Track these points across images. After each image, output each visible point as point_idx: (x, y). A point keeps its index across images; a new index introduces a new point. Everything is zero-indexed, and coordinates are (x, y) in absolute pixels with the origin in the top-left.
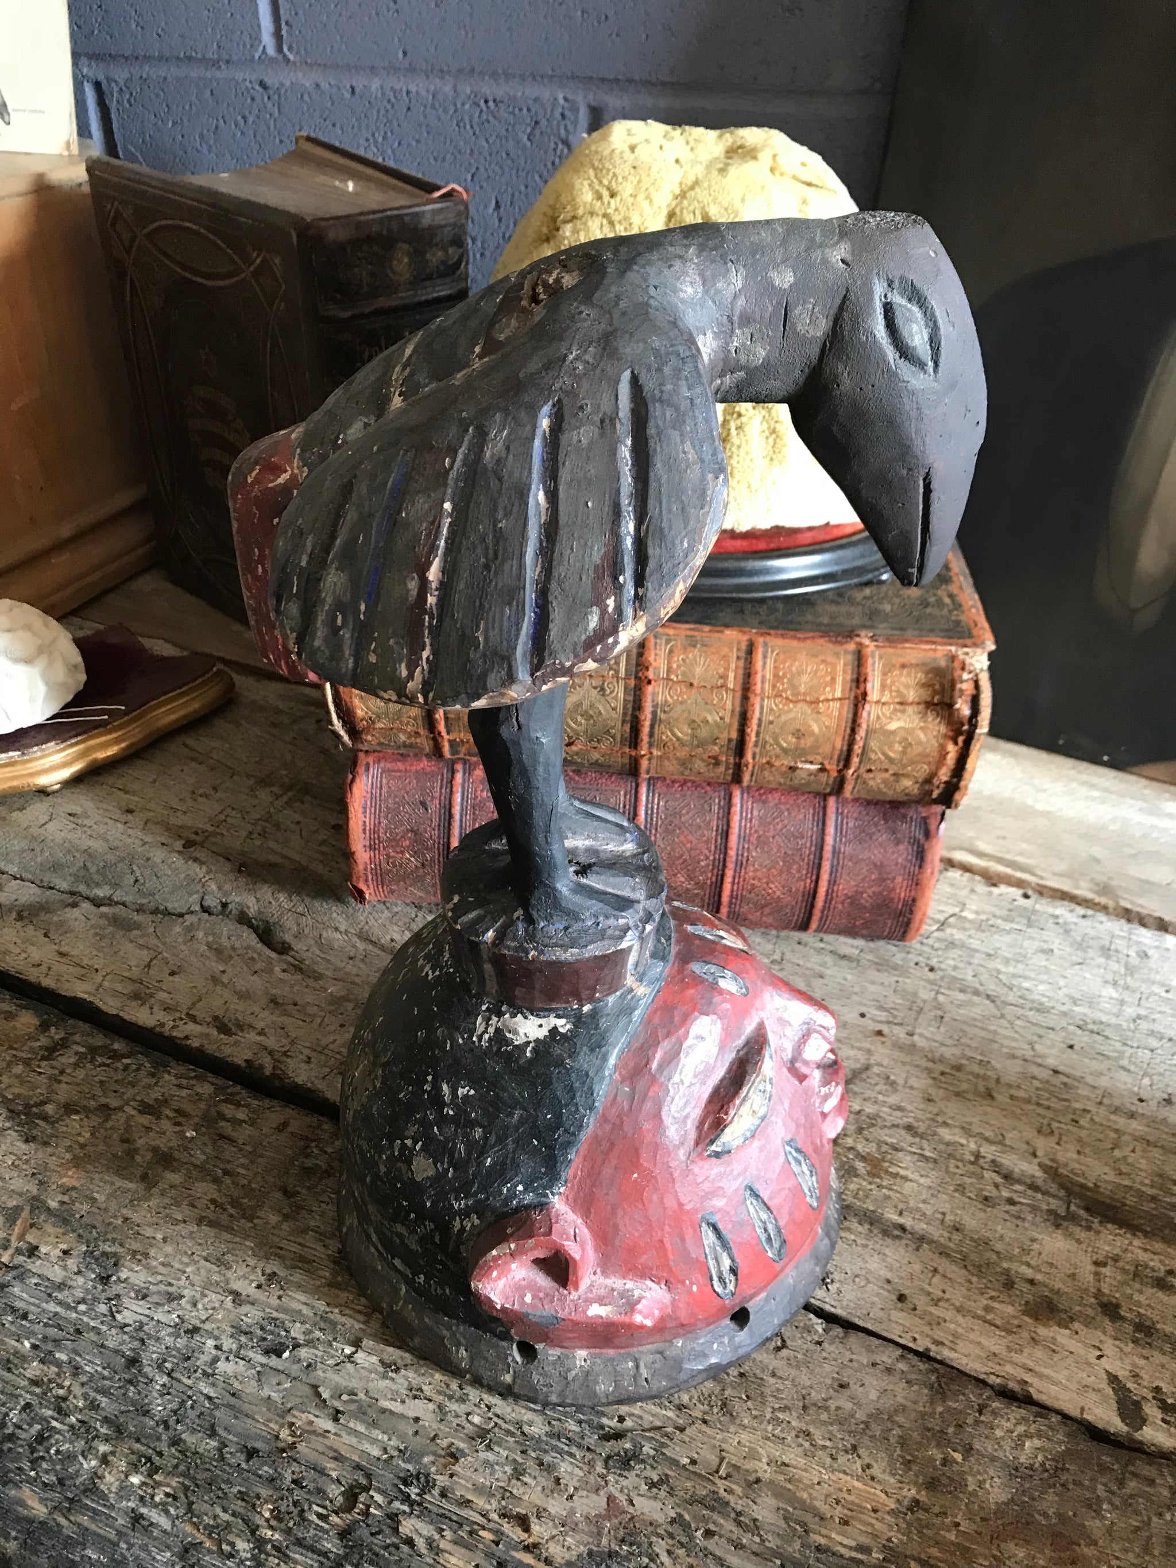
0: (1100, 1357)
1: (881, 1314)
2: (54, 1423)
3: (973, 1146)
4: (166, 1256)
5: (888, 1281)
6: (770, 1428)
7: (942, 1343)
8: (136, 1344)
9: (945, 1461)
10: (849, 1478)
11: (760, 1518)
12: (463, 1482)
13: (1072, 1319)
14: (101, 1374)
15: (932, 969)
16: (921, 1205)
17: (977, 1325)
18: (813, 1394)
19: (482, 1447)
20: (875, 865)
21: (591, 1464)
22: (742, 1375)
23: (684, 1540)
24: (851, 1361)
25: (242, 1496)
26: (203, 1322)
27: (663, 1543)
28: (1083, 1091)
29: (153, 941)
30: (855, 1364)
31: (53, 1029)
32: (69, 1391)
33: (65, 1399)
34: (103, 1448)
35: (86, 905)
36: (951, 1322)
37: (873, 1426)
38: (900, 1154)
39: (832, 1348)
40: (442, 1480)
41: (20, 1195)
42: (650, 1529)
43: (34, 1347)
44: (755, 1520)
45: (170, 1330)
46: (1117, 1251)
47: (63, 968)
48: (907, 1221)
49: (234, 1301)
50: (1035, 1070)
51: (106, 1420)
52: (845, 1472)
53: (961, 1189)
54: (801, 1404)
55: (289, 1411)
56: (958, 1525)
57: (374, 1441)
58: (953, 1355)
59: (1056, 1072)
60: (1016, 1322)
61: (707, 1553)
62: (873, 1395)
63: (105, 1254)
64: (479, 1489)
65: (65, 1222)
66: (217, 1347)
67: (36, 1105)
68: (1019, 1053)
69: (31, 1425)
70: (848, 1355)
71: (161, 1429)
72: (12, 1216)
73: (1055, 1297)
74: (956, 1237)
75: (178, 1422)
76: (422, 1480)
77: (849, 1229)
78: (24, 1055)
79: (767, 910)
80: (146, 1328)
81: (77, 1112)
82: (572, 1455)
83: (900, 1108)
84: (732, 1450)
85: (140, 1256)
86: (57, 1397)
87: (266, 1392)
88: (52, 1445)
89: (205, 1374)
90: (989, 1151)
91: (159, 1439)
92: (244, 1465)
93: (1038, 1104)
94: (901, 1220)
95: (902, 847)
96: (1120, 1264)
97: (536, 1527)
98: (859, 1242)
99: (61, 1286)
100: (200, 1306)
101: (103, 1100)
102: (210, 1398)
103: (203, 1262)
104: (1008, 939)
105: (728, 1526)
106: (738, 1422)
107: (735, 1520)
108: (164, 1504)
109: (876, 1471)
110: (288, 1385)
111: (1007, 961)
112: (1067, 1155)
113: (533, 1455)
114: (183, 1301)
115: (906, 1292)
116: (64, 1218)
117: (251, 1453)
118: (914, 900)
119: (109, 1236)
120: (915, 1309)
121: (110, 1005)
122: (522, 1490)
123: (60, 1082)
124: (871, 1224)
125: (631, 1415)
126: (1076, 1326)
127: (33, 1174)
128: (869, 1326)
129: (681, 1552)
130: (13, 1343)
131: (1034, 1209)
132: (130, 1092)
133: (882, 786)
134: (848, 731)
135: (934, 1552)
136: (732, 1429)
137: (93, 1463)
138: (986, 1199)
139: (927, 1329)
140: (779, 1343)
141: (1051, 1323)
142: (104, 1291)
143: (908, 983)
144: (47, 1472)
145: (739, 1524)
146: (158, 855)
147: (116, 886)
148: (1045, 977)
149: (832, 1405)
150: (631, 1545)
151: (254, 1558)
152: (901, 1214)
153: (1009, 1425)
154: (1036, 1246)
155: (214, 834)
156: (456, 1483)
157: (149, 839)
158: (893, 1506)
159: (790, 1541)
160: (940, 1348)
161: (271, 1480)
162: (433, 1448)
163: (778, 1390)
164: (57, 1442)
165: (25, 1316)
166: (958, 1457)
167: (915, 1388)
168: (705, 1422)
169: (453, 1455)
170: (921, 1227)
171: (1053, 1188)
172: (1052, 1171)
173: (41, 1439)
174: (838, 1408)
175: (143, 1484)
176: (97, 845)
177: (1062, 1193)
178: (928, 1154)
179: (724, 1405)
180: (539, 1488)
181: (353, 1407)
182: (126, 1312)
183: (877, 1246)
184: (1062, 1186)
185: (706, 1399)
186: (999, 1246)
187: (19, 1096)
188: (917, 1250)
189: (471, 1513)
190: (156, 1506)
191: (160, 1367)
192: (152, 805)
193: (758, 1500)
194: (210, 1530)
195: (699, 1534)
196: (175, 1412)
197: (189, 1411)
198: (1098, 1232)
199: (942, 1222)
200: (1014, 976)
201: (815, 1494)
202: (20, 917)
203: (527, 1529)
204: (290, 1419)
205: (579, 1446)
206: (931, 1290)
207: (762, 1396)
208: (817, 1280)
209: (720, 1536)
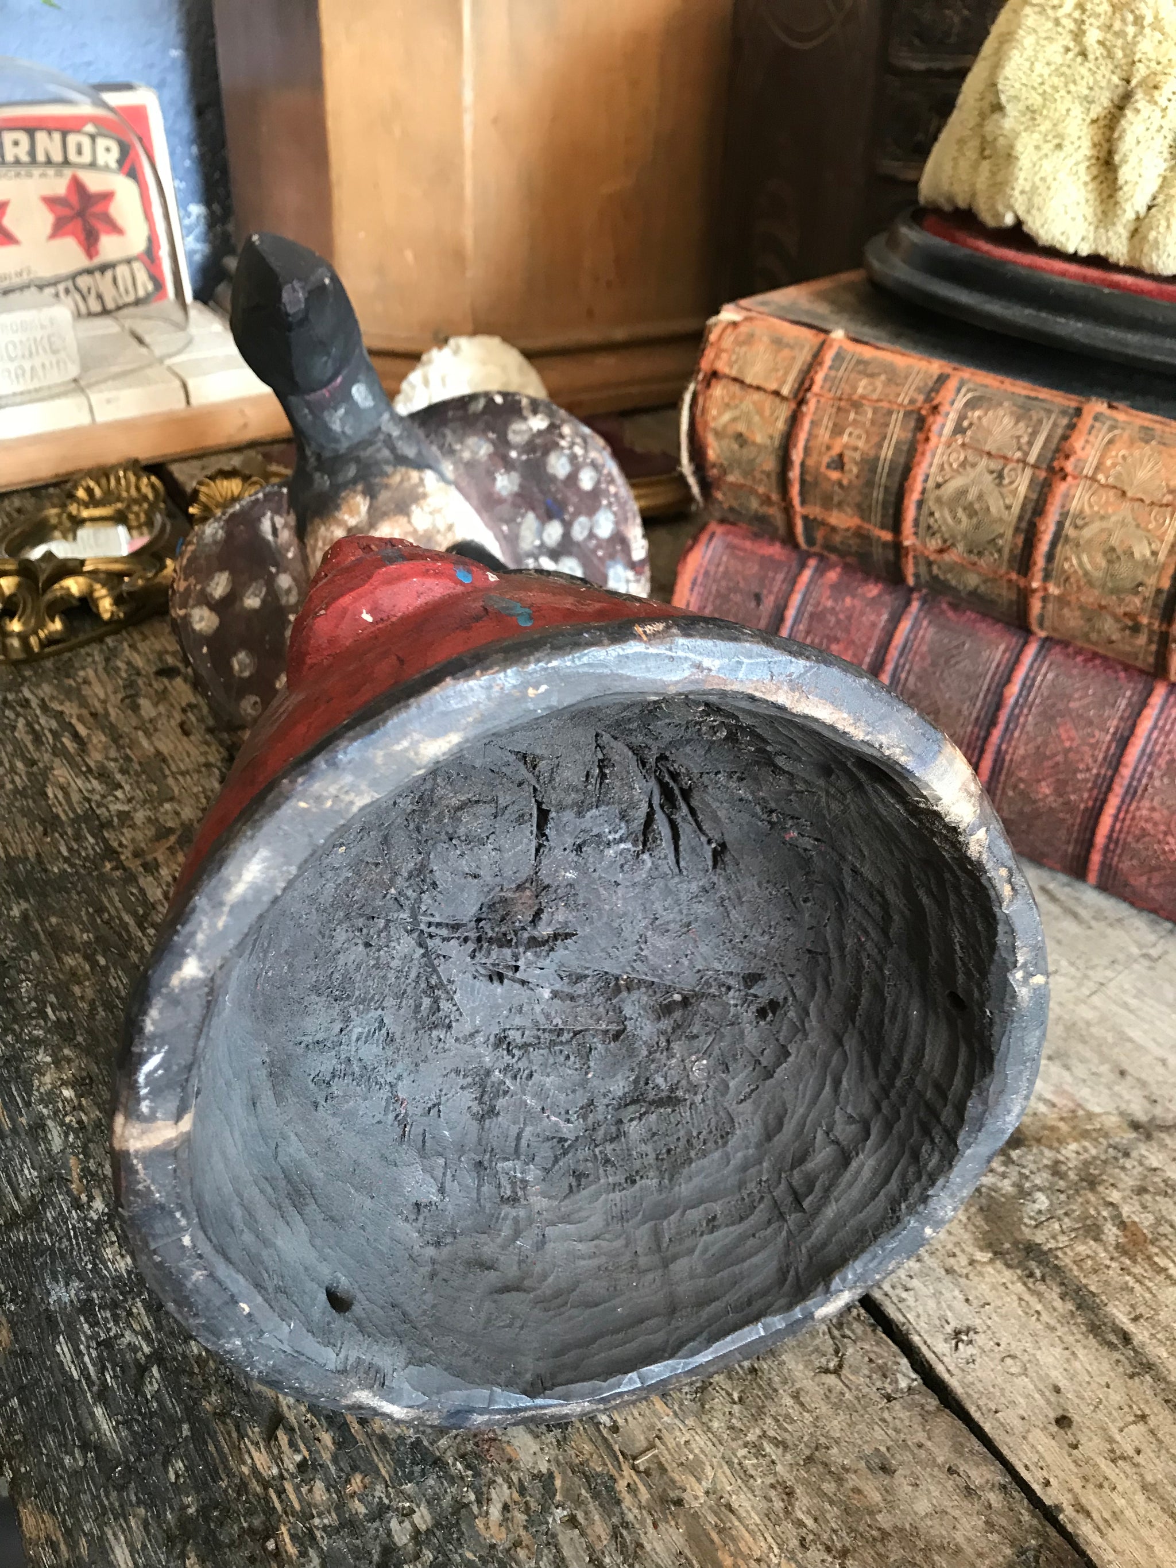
1: (1017, 1423)
5: (1057, 1390)
6: (742, 1452)
7: (1088, 1514)
11: (648, 1547)
18: (834, 1451)
22: (753, 1370)
23: (533, 1505)
24: (920, 1445)
27: (508, 1492)
30: (923, 1454)
34: (67, 1051)
36: (1123, 1496)
37: (892, 1544)
39: (904, 1415)
41: (181, 820)
42: (504, 1466)
44: (641, 1546)
48: (1140, 1334)
51: (89, 1031)
54: (808, 1452)
58: (1095, 1538)
61: (552, 1541)
62: (923, 1506)
70: (921, 1436)
72: (163, 834)
77: (1040, 1295)
79: (1157, 877)
84: (671, 1444)
88: (31, 1026)
94: (1130, 1327)
98: (1045, 1317)
99: (150, 906)
105: (600, 1528)
106: (705, 1419)
107: (615, 1527)
108: (69, 1126)
115: (1076, 1418)
120: (1074, 1447)
124: (1079, 1307)
127: (204, 809)
128: (987, 1427)
129: (521, 1517)
130: (76, 930)
136: (690, 1422)
137: (48, 1059)
139: (1077, 1484)
140: (832, 1365)
145: (615, 1535)
149: (852, 1481)
150: (468, 1466)
151: (98, 1223)
152: (1135, 1320)
160: (1080, 1518)
163: (788, 1417)
164: (37, 1025)
167: (994, 1537)
170: (1157, 1352)
173: (28, 1016)
174: (857, 1491)
175: (69, 1100)
179: (703, 1389)
183: (1070, 1339)
188: (1131, 1376)
190: (62, 1124)
193: (662, 1526)
194: (86, 1172)
195: (560, 1513)
206: (1118, 1437)
207: (761, 1410)
208: (949, 1329)
209: (583, 1534)
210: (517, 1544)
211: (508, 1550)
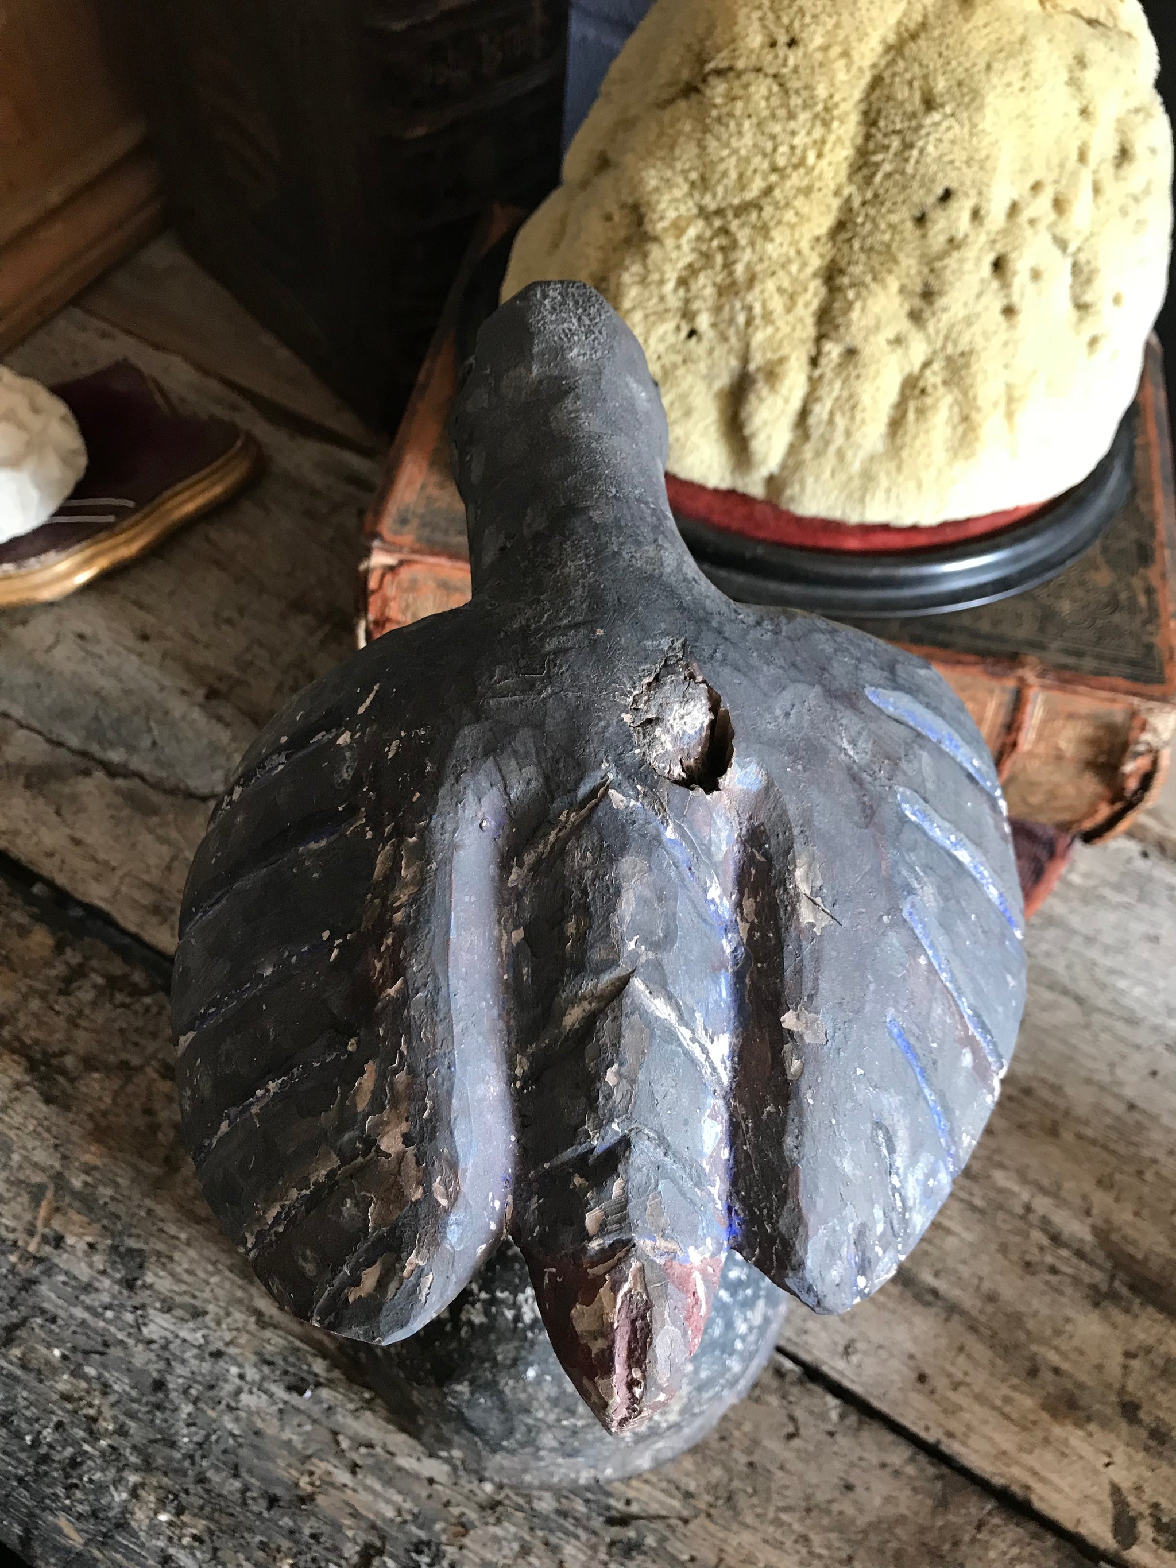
0: (1107, 1465)
1: (898, 1395)
2: (86, 1447)
3: (1025, 1196)
4: (192, 1261)
5: (911, 1357)
6: (771, 1530)
7: (954, 1436)
8: (162, 1365)
12: (471, 1555)
13: (1089, 1419)
14: (128, 1394)
16: (960, 1267)
17: (993, 1417)
18: (819, 1494)
19: (492, 1520)
21: (594, 1548)
22: (751, 1465)
24: (861, 1459)
25: (263, 1546)
26: (227, 1344)
28: (1156, 1135)
29: (174, 834)
30: (863, 1464)
31: (69, 951)
32: (100, 1413)
33: (94, 1420)
34: (133, 1478)
35: (99, 774)
36: (967, 1410)
37: (871, 1536)
39: (844, 1441)
40: (452, 1552)
41: (43, 1170)
43: (64, 1357)
45: (195, 1351)
46: (1151, 1341)
47: (77, 861)
48: (942, 1285)
49: (257, 1323)
50: (1109, 1103)
51: (134, 1447)
53: (1004, 1249)
54: (805, 1505)
55: (309, 1457)
57: (388, 1501)
58: (962, 1451)
59: (1132, 1107)
60: (1032, 1417)
62: (877, 1501)
63: (130, 1251)
65: (90, 1209)
66: (241, 1376)
67: (55, 1055)
68: (1096, 1077)
69: (64, 1448)
70: (858, 1452)
71: (187, 1463)
72: (37, 1194)
73: (1077, 1392)
74: (990, 1309)
75: (203, 1457)
76: (434, 1548)
78: (40, 986)
80: (171, 1346)
81: (97, 1070)
82: (577, 1537)
84: (731, 1551)
85: (165, 1259)
86: (88, 1418)
87: (287, 1435)
88: (85, 1473)
89: (228, 1406)
90: (1042, 1205)
91: (185, 1475)
92: (266, 1514)
93: (1105, 1147)
94: (936, 1284)
96: (1151, 1356)
99: (88, 1288)
100: (224, 1326)
101: (124, 1056)
102: (234, 1436)
103: (227, 1273)
104: (1112, 917)
106: (741, 1518)
108: (192, 1548)
110: (308, 1428)
111: (1107, 949)
112: (1123, 1215)
113: (540, 1533)
114: (208, 1318)
115: (928, 1371)
116: (87, 1202)
117: (273, 1501)
119: (134, 1231)
120: (932, 1392)
121: (129, 919)
123: (77, 1026)
124: (905, 1286)
125: (638, 1500)
126: (1092, 1427)
127: (56, 1146)
130: (44, 1350)
131: (1076, 1281)
132: (151, 1047)
136: (735, 1527)
137: (125, 1495)
138: (1028, 1265)
139: (943, 1419)
141: (1067, 1422)
142: (130, 1297)
144: (81, 1502)
146: (178, 706)
147: (132, 749)
148: (1143, 975)
149: (835, 1508)
152: (936, 1274)
153: (1003, 1546)
154: (1069, 1328)
155: (239, 682)
156: (464, 1556)
157: (167, 682)
160: (951, 1441)
161: (292, 1532)
162: (445, 1515)
163: (784, 1486)
164: (90, 1469)
165: (53, 1320)
167: (919, 1497)
168: (709, 1515)
169: (463, 1525)
170: (956, 1293)
171: (1100, 1256)
172: (1103, 1234)
173: (74, 1463)
174: (841, 1513)
175: (170, 1524)
176: (107, 685)
177: (1108, 1265)
178: (978, 1202)
179: (729, 1499)
181: (370, 1461)
182: (152, 1327)
183: (907, 1313)
184: (1110, 1255)
185: (713, 1488)
186: (1031, 1324)
187: (36, 1042)
188: (947, 1320)
191: (186, 1392)
192: (170, 630)
196: (200, 1445)
197: (214, 1446)
198: (1136, 1316)
199: (978, 1288)
200: (1112, 971)
202: (28, 786)
204: (309, 1467)
205: (586, 1528)
206: (953, 1370)
207: (768, 1490)
208: (841, 1349)
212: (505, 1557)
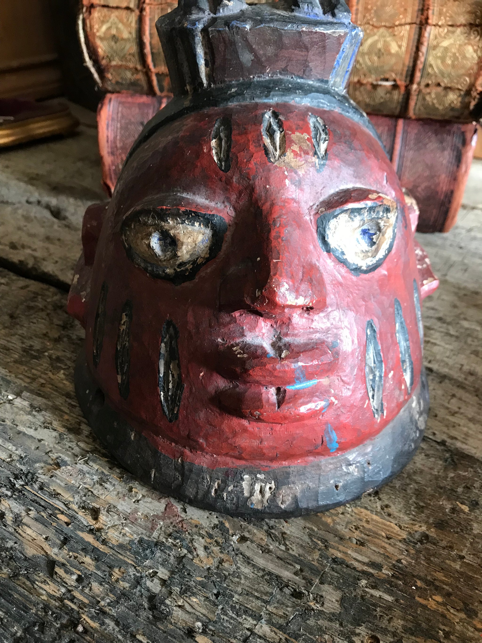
7: (456, 439)
9: (454, 510)
10: (369, 513)
11: (288, 532)
12: (58, 481)
15: (461, 248)
16: (445, 359)
19: (81, 461)
20: (427, 165)
23: (220, 540)
27: (202, 541)
36: (464, 426)
38: (432, 332)
40: (43, 478)
42: (194, 530)
44: (284, 533)
48: (434, 366)
52: (366, 508)
53: (475, 353)
56: (463, 557)
57: (5, 450)
58: (464, 446)
61: (238, 552)
64: (69, 488)
74: (471, 378)
76: (29, 477)
83: (433, 309)
94: (430, 366)
95: (446, 153)
97: (103, 517)
105: (259, 535)
107: (266, 531)
109: (393, 509)
118: (452, 192)
120: (436, 416)
122: (101, 492)
129: (216, 549)
133: (435, 101)
134: (414, 49)
135: (440, 576)
139: (445, 429)
143: (445, 253)
145: (269, 534)
146: (13, 182)
150: (175, 539)
156: (53, 481)
157: (11, 177)
158: (405, 537)
159: (311, 550)
160: (454, 441)
162: (45, 458)
166: (466, 508)
167: (432, 459)
169: (57, 464)
170: (445, 370)
180: (115, 493)
188: (440, 382)
189: (58, 502)
195: (235, 538)
199: (461, 369)
201: (338, 520)
203: (96, 518)
206: (449, 406)
209: (252, 542)
210: (221, 562)
211: (218, 567)
212: (85, 483)
